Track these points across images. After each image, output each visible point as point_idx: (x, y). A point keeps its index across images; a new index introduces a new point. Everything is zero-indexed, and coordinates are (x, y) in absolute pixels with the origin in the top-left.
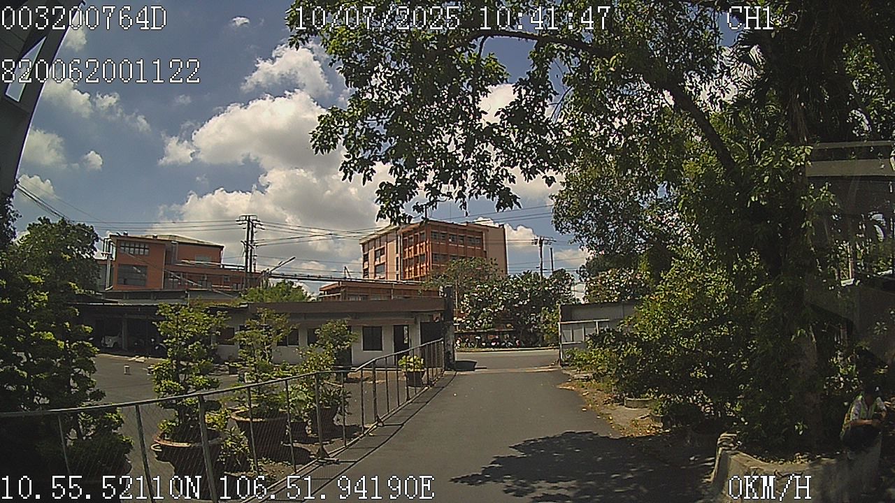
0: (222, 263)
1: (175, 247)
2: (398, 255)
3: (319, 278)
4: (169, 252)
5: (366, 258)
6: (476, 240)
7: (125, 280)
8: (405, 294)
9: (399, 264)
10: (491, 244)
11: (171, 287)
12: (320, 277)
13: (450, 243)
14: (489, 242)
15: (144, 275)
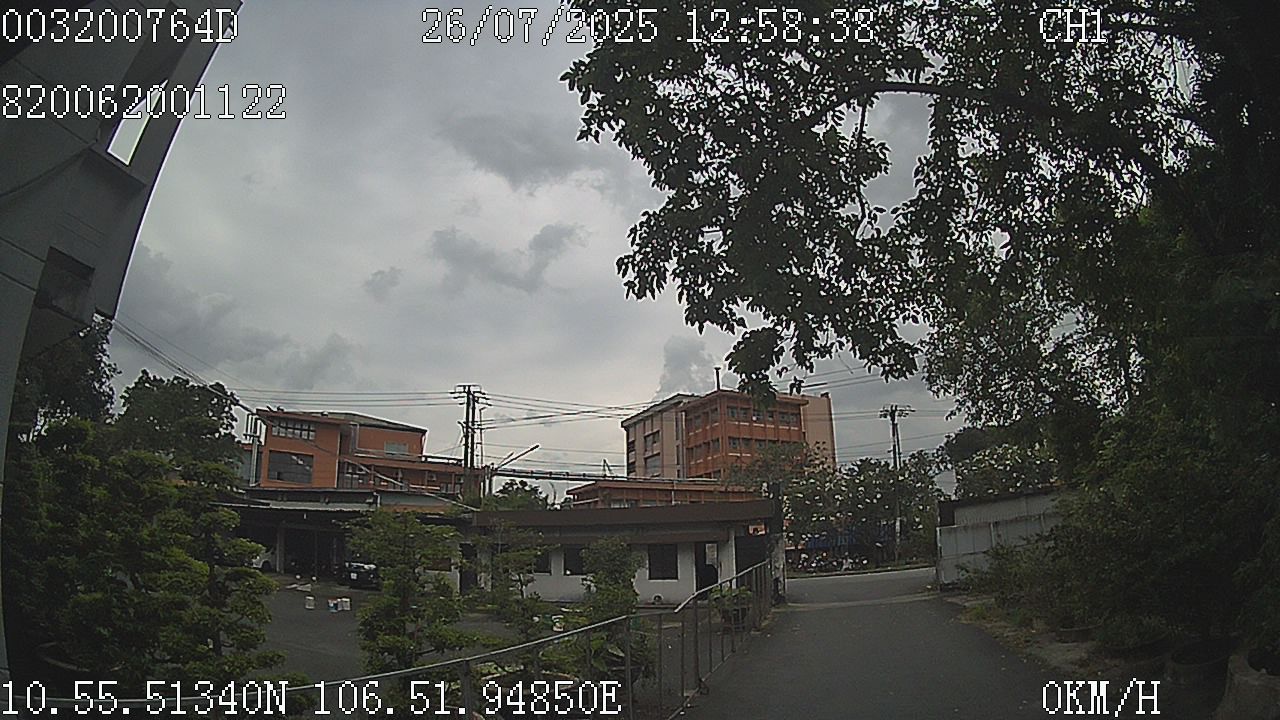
0: (424, 454)
1: (355, 430)
2: (679, 442)
3: (567, 477)
4: (347, 436)
5: (631, 446)
6: (791, 417)
7: (279, 474)
8: (691, 497)
9: (681, 454)
10: (812, 420)
11: (349, 486)
12: (568, 474)
13: (755, 422)
14: (809, 417)
15: (308, 468)
